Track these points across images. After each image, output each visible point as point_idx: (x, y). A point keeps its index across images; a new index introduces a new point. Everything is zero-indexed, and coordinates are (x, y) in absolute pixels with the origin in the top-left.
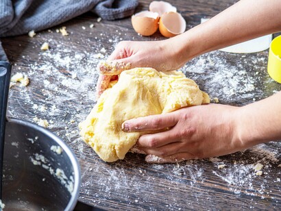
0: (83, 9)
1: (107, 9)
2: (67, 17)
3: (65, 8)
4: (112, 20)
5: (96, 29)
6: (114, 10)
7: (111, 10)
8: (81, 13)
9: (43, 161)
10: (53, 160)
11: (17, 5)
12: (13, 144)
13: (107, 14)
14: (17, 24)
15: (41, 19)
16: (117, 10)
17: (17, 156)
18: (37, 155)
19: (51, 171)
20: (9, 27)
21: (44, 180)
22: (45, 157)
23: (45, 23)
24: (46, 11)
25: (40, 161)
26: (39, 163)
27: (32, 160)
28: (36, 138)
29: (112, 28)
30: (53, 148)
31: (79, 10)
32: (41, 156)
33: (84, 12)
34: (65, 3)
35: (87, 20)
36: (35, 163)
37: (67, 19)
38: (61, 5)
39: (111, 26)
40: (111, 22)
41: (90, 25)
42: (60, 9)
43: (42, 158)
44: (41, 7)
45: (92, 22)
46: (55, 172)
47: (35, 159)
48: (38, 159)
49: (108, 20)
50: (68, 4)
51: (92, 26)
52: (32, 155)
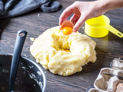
0: (35, 7)
1: (46, 7)
2: (27, 11)
3: (27, 6)
4: (48, 13)
5: (40, 16)
6: (49, 8)
7: (47, 8)
8: (34, 9)
9: (34, 77)
10: (38, 77)
11: (6, 5)
12: (23, 68)
13: (45, 10)
14: (5, 13)
15: (16, 11)
16: (50, 8)
17: (24, 73)
18: (32, 74)
19: (37, 82)
20: (1, 14)
21: (34, 85)
22: (36, 76)
23: (18, 13)
24: (18, 8)
25: (33, 77)
26: (33, 78)
27: (30, 76)
28: (32, 67)
29: (48, 16)
30: (38, 72)
31: (33, 7)
32: (34, 75)
33: (35, 8)
34: (27, 4)
35: (37, 12)
36: (31, 77)
37: (28, 11)
38: (25, 5)
39: (47, 15)
40: (47, 13)
41: (38, 14)
42: (25, 7)
43: (34, 76)
44: (16, 6)
45: (39, 13)
46: (39, 83)
47: (31, 76)
48: (33, 76)
49: (46, 12)
50: (28, 5)
51: (39, 15)
52: (30, 74)
